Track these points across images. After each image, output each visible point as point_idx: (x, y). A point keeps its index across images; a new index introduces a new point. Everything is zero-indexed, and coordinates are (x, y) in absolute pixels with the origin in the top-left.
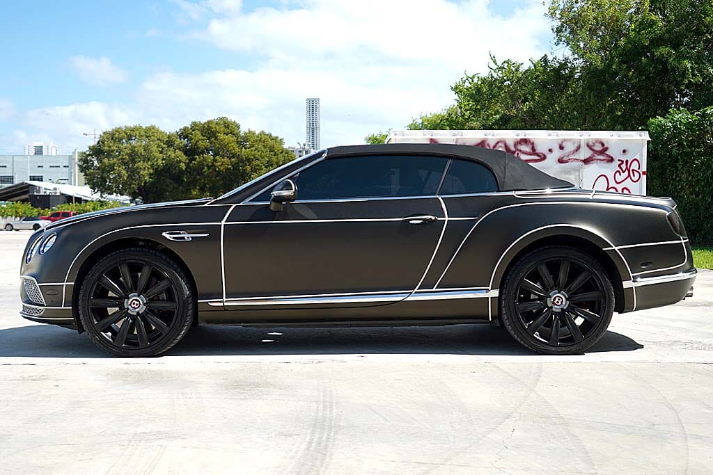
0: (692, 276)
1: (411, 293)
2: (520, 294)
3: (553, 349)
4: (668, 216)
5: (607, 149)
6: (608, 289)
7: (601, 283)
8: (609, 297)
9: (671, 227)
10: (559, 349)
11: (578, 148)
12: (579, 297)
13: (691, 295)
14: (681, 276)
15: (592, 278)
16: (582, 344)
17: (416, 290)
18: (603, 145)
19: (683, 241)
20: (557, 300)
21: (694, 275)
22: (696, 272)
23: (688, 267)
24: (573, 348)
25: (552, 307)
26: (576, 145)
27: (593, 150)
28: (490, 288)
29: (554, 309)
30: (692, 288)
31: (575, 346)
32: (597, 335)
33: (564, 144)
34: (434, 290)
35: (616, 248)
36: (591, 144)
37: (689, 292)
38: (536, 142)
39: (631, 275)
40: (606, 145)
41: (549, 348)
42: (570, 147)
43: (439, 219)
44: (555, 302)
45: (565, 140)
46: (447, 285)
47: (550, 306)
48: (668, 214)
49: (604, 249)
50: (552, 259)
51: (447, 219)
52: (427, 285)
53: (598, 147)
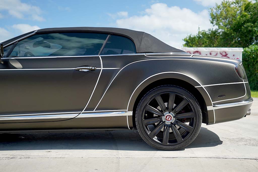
0: (250, 103)
1: (80, 113)
2: (145, 113)
3: (164, 147)
4: (235, 68)
5: (227, 55)
6: (198, 111)
7: (194, 108)
8: (199, 116)
9: (237, 74)
10: (168, 147)
11: (217, 54)
12: (180, 116)
13: (249, 114)
14: (244, 103)
15: (188, 104)
16: (182, 144)
17: (83, 111)
18: (226, 53)
19: (244, 82)
20: (168, 117)
21: (251, 102)
22: (252, 101)
23: (247, 98)
24: (177, 147)
25: (165, 122)
26: (216, 53)
27: (222, 55)
28: (127, 110)
29: (166, 123)
30: (250, 110)
31: (178, 145)
32: (191, 139)
33: (212, 53)
34: (94, 111)
35: (203, 86)
36: (221, 52)
37: (248, 112)
38: (201, 52)
39: (212, 103)
40: (227, 53)
41: (162, 146)
42: (213, 54)
43: (97, 69)
44: (167, 118)
45: (212, 51)
46: (101, 108)
47: (164, 121)
48: (235, 66)
49: (195, 87)
50: (166, 93)
51: (102, 68)
52: (90, 109)
53: (224, 54)
